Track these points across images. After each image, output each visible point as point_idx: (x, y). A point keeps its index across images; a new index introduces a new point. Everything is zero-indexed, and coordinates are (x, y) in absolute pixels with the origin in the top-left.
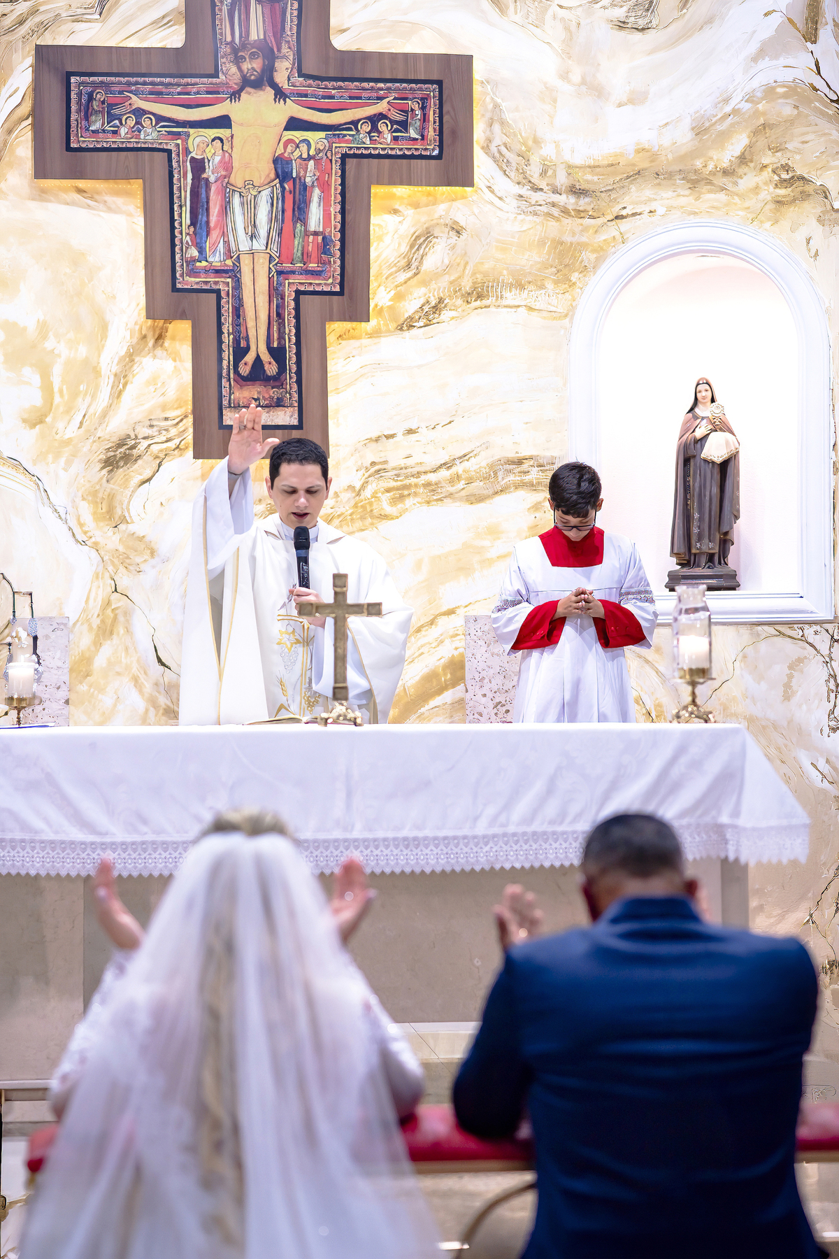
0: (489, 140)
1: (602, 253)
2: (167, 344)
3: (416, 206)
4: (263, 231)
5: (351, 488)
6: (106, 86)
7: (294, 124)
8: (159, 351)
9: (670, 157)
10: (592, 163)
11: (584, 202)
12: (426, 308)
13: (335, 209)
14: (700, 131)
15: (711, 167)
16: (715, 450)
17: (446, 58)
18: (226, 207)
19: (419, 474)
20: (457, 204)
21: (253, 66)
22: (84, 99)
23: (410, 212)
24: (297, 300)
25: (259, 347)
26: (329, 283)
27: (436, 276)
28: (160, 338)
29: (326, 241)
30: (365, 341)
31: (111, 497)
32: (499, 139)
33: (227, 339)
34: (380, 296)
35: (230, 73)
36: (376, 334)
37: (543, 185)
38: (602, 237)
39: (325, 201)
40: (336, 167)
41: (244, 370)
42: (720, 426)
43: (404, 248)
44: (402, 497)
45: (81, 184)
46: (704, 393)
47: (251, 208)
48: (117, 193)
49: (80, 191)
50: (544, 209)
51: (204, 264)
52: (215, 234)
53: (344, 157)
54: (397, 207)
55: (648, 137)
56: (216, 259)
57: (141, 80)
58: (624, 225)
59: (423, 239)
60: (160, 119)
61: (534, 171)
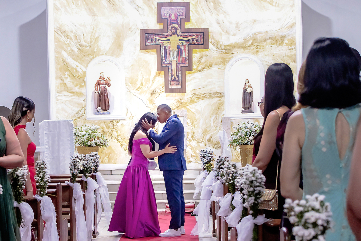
0: (212, 42)
1: (230, 59)
2: (161, 75)
3: (200, 52)
4: (175, 57)
5: (190, 97)
6: (151, 35)
7: (180, 40)
8: (159, 76)
9: (240, 44)
10: (228, 45)
11: (227, 51)
12: (202, 68)
13: (187, 53)
14: (245, 40)
15: (246, 46)
16: (249, 91)
17: (204, 29)
18: (170, 53)
19: (201, 95)
20: (206, 52)
21: (173, 31)
22: (147, 37)
23: (199, 53)
24: (181, 68)
25: (175, 75)
26: (186, 65)
27: (203, 63)
28: (159, 74)
29: (185, 58)
30: (192, 74)
31: (152, 100)
32: (213, 41)
33: (170, 74)
34: (194, 67)
35: (170, 32)
36: (194, 73)
37: (220, 49)
38: (229, 57)
39: (185, 52)
40: (187, 47)
41: (173, 79)
42: (250, 87)
43: (198, 59)
44: (198, 99)
45: (146, 50)
46: (247, 81)
47: (173, 53)
48: (153, 52)
49: (147, 51)
50: (220, 52)
51: (166, 62)
52: (168, 58)
53: (188, 45)
54: (197, 52)
55: (237, 41)
56: (168, 62)
57: (156, 34)
58: (233, 55)
59: (201, 57)
60: (159, 40)
61: (219, 46)
